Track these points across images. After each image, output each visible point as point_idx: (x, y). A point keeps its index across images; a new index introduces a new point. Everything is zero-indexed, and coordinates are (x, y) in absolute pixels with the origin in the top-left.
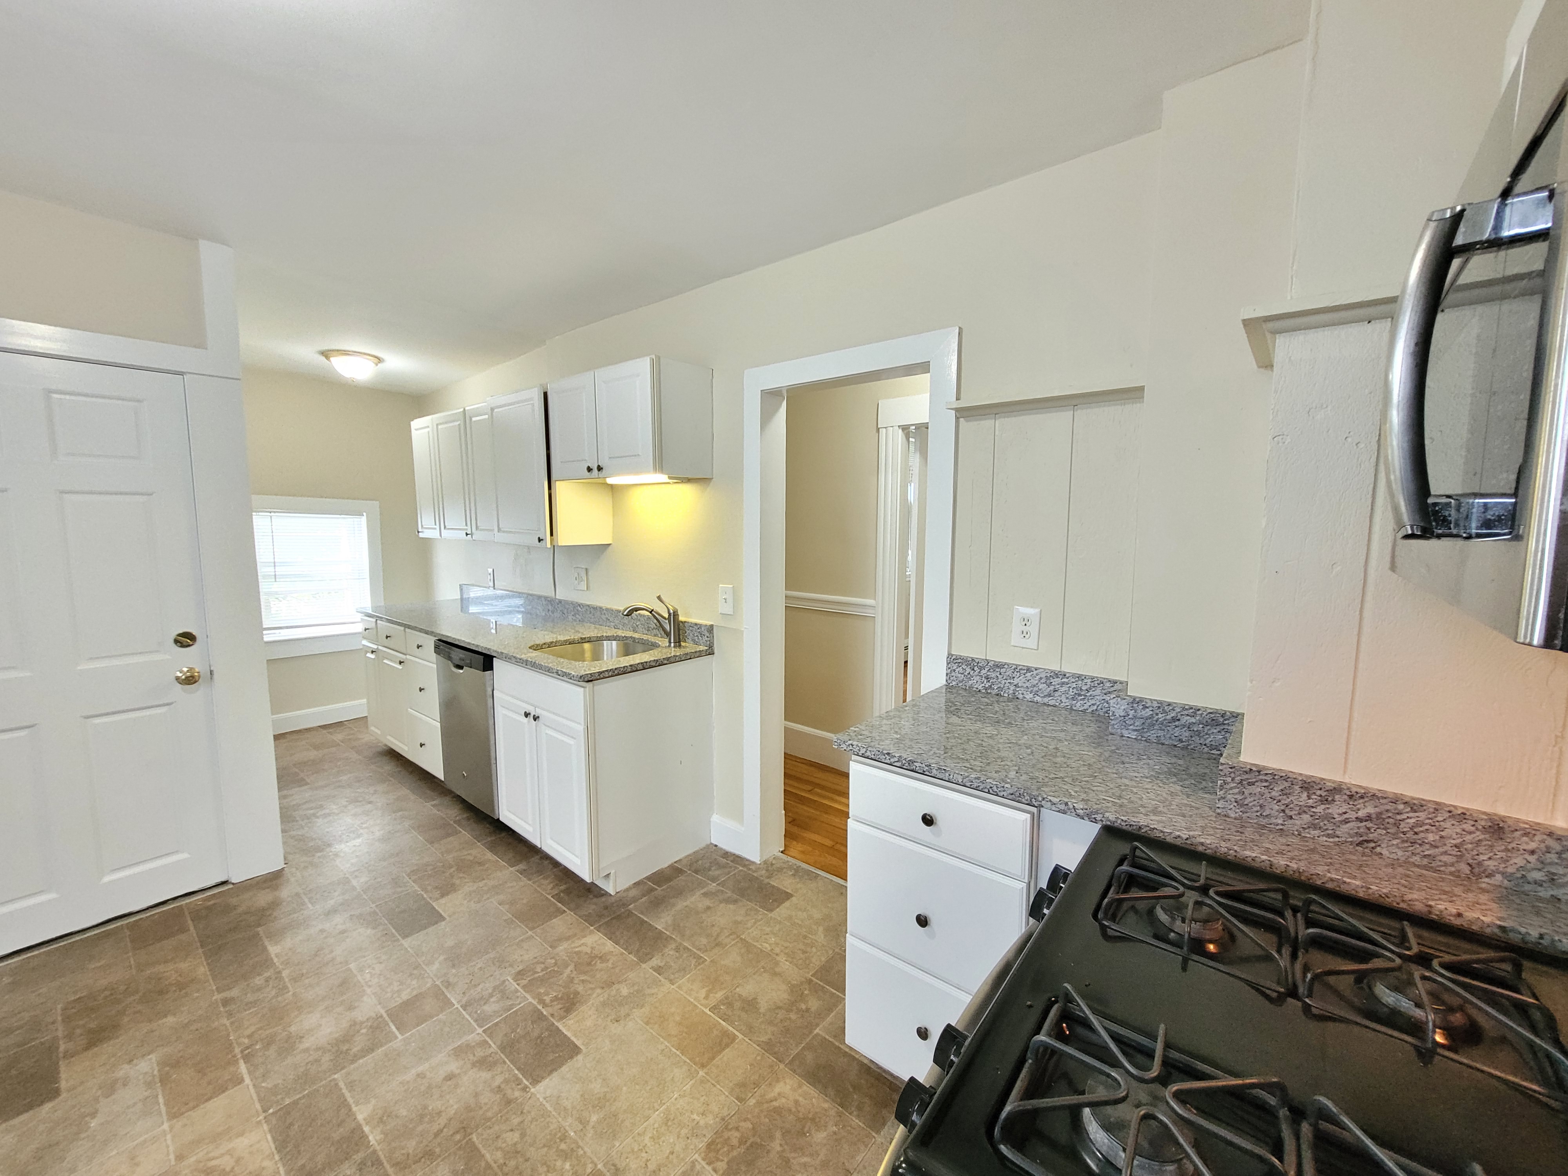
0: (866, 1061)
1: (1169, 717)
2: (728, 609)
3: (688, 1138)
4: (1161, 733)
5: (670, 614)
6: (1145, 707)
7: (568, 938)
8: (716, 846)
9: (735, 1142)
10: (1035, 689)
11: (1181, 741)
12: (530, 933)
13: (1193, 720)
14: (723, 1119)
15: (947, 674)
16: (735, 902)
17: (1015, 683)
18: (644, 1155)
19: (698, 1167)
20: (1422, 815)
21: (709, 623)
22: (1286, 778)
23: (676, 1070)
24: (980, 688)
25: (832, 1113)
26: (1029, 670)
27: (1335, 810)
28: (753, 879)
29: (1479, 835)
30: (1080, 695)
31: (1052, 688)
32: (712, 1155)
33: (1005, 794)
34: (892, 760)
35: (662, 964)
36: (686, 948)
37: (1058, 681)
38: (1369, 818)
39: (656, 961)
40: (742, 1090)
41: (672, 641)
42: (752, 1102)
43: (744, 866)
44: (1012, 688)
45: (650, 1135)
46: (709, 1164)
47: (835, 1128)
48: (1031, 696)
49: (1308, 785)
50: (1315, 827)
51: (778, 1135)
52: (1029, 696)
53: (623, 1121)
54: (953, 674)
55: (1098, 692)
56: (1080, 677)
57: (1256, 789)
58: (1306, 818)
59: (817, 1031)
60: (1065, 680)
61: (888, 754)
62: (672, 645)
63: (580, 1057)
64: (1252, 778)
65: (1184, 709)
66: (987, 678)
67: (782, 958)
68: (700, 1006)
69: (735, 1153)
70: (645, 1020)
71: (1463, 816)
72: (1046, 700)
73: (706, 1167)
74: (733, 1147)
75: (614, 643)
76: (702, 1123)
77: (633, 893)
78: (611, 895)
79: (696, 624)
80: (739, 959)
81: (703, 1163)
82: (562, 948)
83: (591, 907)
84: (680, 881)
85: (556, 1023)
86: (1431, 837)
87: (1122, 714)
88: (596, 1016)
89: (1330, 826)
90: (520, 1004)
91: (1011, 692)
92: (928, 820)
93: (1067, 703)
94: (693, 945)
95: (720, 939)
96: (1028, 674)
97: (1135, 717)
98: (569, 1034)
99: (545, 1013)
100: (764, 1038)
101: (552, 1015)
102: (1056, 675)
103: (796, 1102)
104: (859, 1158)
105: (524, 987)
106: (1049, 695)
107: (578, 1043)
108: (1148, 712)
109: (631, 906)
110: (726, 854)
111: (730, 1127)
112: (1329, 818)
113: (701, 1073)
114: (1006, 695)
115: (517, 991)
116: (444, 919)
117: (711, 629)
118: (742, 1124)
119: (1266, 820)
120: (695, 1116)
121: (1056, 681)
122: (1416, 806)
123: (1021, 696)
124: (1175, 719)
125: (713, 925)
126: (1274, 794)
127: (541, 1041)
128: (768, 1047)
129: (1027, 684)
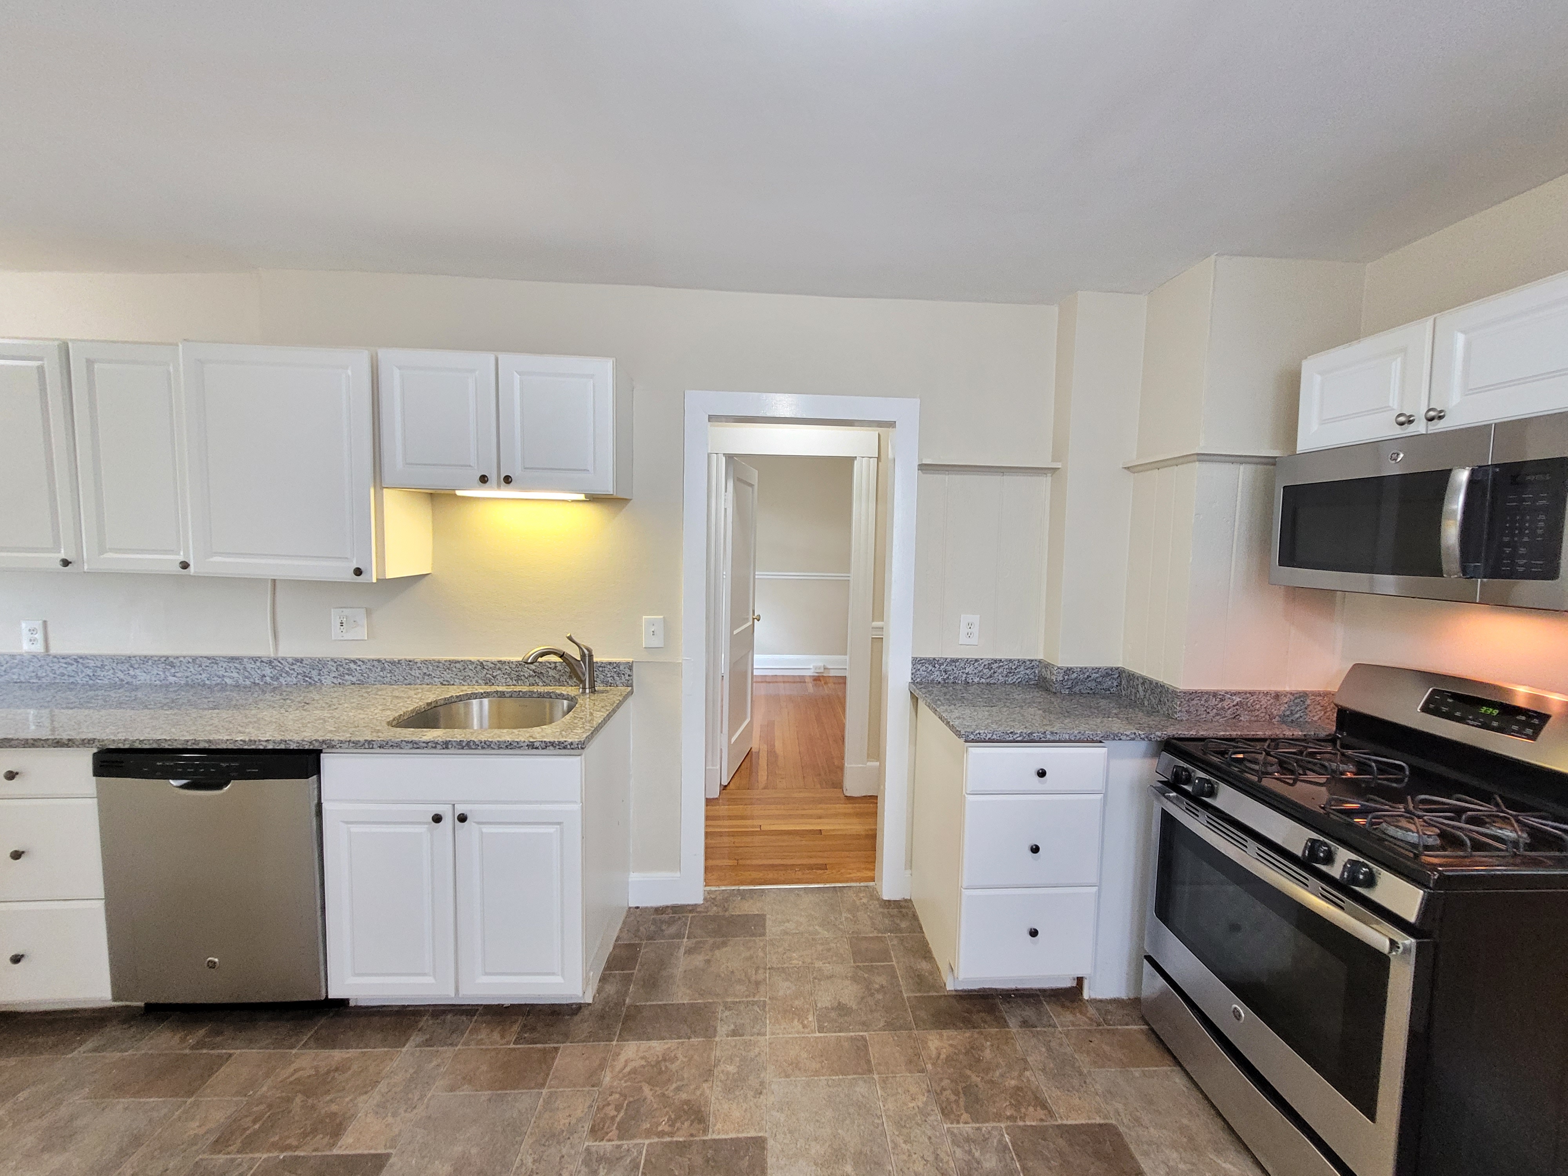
0: (954, 993)
1: (1086, 676)
2: (657, 642)
3: (926, 1121)
4: (1081, 687)
5: (583, 656)
6: (1073, 672)
7: (602, 1067)
8: (637, 908)
9: (953, 1098)
10: (981, 673)
11: (1091, 689)
12: (545, 1091)
13: (1098, 675)
14: (929, 1091)
15: (912, 674)
16: (724, 944)
17: (967, 671)
18: (915, 1156)
19: (955, 1131)
20: (1255, 697)
21: (630, 660)
22: (1207, 693)
23: (858, 1089)
24: (940, 680)
25: (976, 1036)
26: (976, 660)
27: (1225, 704)
28: (714, 918)
29: (1272, 701)
30: (1010, 673)
31: (992, 671)
32: (952, 1116)
33: (1098, 738)
34: (1015, 737)
35: (732, 1027)
36: (734, 1003)
37: (996, 665)
38: (1237, 704)
39: (722, 1030)
40: (914, 1062)
41: (587, 686)
42: (929, 1067)
43: (691, 911)
44: (964, 676)
45: (902, 1141)
46: (958, 1122)
47: (988, 1043)
48: (978, 679)
49: (1215, 694)
50: (1217, 714)
51: (968, 1072)
52: (976, 680)
53: (871, 1151)
54: (918, 672)
55: (1022, 668)
56: (1010, 661)
57: (1194, 702)
58: (1214, 711)
59: (905, 996)
60: (1001, 664)
61: (1011, 733)
62: (587, 691)
63: (771, 1143)
64: (1192, 696)
65: (1093, 669)
66: (945, 672)
67: (818, 964)
68: (810, 1036)
69: (962, 1103)
70: (783, 1074)
71: (1266, 694)
72: (988, 681)
73: (958, 1126)
74: (957, 1101)
75: (486, 701)
76: (920, 1104)
77: (611, 989)
78: (589, 1004)
79: (610, 663)
80: (787, 984)
81: (955, 1125)
82: (607, 1078)
83: (582, 1026)
84: (646, 953)
85: (705, 1138)
86: (1258, 706)
87: (1062, 679)
88: (735, 1104)
89: (1224, 712)
90: (641, 1153)
91: (964, 679)
92: (1042, 774)
93: (1002, 679)
94: (736, 996)
95: (754, 978)
96: (976, 664)
97: (1068, 679)
98: (733, 1135)
99: (681, 1140)
100: (882, 1024)
101: (692, 1135)
102: (996, 661)
103: (951, 1045)
104: (1018, 1048)
105: (620, 1138)
106: (991, 676)
107: (752, 1134)
108: (1075, 675)
109: (628, 1001)
110: (659, 910)
111: (938, 1091)
112: (1223, 708)
113: (876, 1076)
114: (960, 682)
115: (619, 1147)
116: (388, 1156)
117: (630, 666)
118: (943, 1084)
119: (1199, 717)
120: (911, 1105)
121: (995, 666)
122: (1252, 693)
123: (970, 681)
124: (1089, 677)
125: (733, 972)
126: (1202, 702)
127: (715, 1161)
128: (890, 1026)
129: (976, 671)
